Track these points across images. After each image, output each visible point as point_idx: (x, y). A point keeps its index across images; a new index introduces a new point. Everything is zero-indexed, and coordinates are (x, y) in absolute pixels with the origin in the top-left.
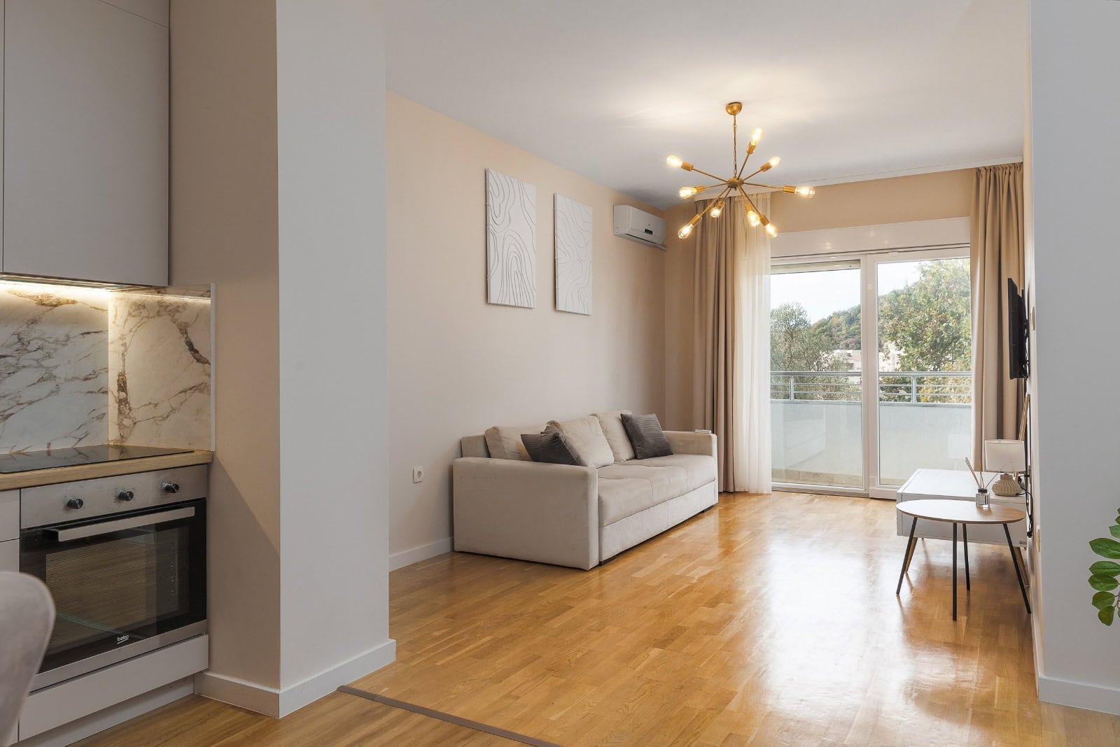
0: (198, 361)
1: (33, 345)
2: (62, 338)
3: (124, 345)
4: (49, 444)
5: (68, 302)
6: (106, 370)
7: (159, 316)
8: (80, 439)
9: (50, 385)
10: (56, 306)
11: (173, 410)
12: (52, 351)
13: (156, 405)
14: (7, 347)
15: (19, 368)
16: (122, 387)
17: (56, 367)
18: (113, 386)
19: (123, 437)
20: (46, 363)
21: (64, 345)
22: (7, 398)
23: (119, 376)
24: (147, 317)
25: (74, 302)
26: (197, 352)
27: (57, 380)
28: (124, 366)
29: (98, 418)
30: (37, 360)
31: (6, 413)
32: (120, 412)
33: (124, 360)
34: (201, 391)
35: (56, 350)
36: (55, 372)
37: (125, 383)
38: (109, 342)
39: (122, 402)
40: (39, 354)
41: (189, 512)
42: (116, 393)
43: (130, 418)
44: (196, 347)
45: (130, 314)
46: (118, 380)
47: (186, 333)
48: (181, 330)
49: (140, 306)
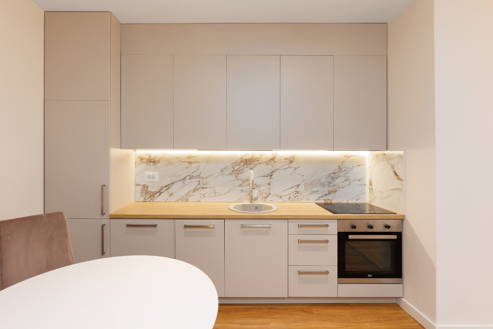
0: (398, 179)
1: (343, 170)
2: (351, 167)
3: (371, 170)
4: (348, 201)
5: (353, 156)
6: (365, 177)
7: (383, 161)
8: (357, 200)
9: (348, 182)
10: (349, 157)
11: (389, 196)
12: (348, 171)
13: (382, 193)
14: (336, 170)
15: (339, 177)
16: (371, 184)
17: (350, 176)
18: (367, 183)
19: (371, 201)
20: (347, 175)
21: (352, 169)
22: (336, 186)
23: (370, 180)
24: (379, 161)
25: (355, 155)
26: (398, 176)
27: (350, 181)
28: (371, 177)
29: (363, 193)
30: (344, 174)
31: (336, 190)
32: (370, 193)
33: (371, 175)
34: (400, 191)
35: (350, 171)
36: (349, 178)
37: (371, 183)
38: (366, 168)
39: (371, 189)
40: (345, 172)
41: (395, 237)
42: (369, 186)
43: (373, 195)
44: (397, 174)
45: (373, 159)
46: (369, 182)
47: (394, 168)
48: (391, 167)
49: (377, 156)
